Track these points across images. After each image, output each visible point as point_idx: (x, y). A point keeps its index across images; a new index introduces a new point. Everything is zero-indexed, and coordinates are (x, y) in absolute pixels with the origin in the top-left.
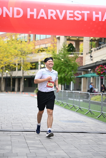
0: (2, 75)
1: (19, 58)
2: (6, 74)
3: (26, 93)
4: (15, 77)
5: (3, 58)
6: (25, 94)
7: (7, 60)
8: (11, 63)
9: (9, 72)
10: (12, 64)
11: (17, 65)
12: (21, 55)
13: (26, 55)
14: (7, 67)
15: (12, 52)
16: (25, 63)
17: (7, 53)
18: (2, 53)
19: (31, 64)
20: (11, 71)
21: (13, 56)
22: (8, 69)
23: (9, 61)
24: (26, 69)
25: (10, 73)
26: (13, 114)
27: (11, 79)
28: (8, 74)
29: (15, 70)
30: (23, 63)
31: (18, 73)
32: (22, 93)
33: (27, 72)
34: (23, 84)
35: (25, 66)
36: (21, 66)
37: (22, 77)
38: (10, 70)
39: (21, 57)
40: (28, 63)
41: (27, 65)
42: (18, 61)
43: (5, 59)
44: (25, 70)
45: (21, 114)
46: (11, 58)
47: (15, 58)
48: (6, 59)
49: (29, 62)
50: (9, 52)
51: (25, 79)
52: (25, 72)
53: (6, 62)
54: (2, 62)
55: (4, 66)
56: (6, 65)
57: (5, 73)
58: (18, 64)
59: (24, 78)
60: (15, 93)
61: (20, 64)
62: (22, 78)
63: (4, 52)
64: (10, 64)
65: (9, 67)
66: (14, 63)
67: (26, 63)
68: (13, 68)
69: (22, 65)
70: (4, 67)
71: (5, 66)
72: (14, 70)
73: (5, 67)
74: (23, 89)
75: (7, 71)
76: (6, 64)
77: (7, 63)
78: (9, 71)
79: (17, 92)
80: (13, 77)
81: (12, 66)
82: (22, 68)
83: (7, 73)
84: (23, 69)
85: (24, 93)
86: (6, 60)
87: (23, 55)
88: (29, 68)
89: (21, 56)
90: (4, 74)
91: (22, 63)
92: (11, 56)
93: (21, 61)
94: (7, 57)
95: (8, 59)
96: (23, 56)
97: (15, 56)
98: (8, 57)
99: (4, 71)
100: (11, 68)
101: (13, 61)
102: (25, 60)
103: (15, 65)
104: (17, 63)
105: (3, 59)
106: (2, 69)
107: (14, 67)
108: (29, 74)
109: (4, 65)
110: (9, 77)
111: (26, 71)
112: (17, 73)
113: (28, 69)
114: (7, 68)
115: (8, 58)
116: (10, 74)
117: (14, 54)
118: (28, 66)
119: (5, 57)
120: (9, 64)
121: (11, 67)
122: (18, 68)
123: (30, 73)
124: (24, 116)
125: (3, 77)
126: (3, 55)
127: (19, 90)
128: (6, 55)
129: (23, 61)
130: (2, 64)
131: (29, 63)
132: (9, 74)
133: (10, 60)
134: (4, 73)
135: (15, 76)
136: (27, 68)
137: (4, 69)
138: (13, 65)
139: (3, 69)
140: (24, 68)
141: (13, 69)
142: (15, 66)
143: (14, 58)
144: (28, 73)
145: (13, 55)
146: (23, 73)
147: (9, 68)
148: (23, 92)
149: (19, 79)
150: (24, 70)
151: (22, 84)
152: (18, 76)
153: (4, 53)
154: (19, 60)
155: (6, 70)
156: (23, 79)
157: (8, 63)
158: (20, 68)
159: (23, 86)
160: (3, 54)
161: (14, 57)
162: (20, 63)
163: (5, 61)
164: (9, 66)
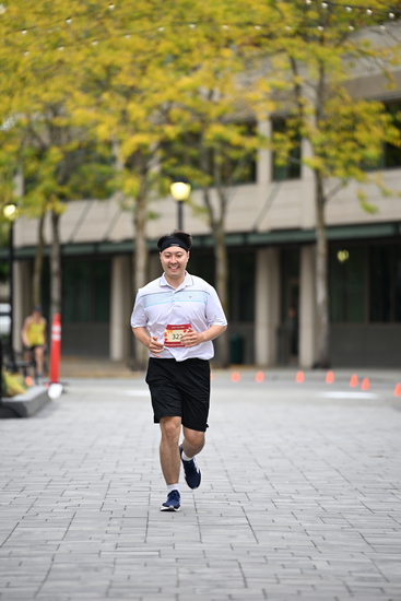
0: (139, 224)
1: (281, 62)
2: (173, 208)
3: (354, 375)
4: (253, 239)
5: (144, 68)
6: (340, 385)
7: (182, 91)
8: (214, 112)
9: (198, 199)
10: (221, 120)
11: (264, 128)
12: (302, 33)
13: (345, 36)
14: (178, 147)
15: (219, 19)
16: (340, 107)
17: (180, 21)
18: (136, 26)
19: (385, 118)
20: (212, 185)
21: (227, 53)
22: (186, 170)
23: (196, 92)
24: (349, 163)
25: (206, 199)
26: (247, 570)
27: (220, 254)
28: (187, 209)
29: (252, 178)
30: (318, 114)
31: (272, 198)
32: (319, 374)
33: (353, 186)
34: (322, 294)
35: (334, 136)
36: (297, 138)
37: (312, 231)
38: (207, 179)
39: (299, 55)
40: (360, 108)
41: (355, 120)
42: (276, 95)
43: (158, 76)
44: (340, 172)
45: (321, 565)
46: (215, 65)
47: (248, 64)
48: (172, 76)
49: (368, 100)
50: (190, 16)
51: (342, 256)
52: (334, 192)
53: (171, 102)
54: (136, 110)
55: (151, 141)
56: (171, 131)
57: (166, 208)
58: (278, 124)
59: (333, 246)
60: (259, 374)
61: (291, 123)
62: (312, 243)
63: (150, 17)
64: (204, 120)
65: (193, 152)
66: (242, 115)
67: (344, 110)
68: (234, 154)
69: (310, 125)
70: (150, 156)
71: (165, 144)
72: (240, 171)
73: (159, 154)
74: (322, 344)
75: (180, 190)
76: (169, 122)
77: (175, 113)
78: (193, 189)
79: (271, 374)
80: (237, 240)
81: (225, 143)
82: (308, 157)
83: (181, 203)
84: (318, 162)
85: (330, 375)
86: (171, 93)
87: (322, 40)
88: (373, 152)
89: (299, 49)
90: (153, 216)
91: (310, 109)
92: (208, 50)
93: (298, 88)
94: (179, 61)
95: (186, 81)
96: (313, 46)
97: (250, 51)
98: (185, 60)
99: (153, 193)
100: (219, 160)
101: (229, 98)
102: (335, 77)
103: (250, 127)
104: (263, 113)
105: (145, 82)
106: (138, 168)
107: (239, 147)
108: (371, 210)
109: (151, 131)
110: (202, 237)
111: (345, 184)
112: (268, 206)
113: (365, 166)
114: (181, 159)
115: (189, 70)
116: (209, 210)
117: (236, 32)
118: (361, 135)
119: (162, 64)
120: (196, 126)
121: (211, 152)
122: (274, 156)
123: (386, 194)
124: (351, 583)
125: (148, 241)
126: (139, 43)
127: (287, 353)
128: (164, 46)
129: (321, 89)
130: (137, 130)
131: (367, 109)
132: (197, 210)
133: (205, 90)
134: (153, 206)
135: (255, 232)
136: (357, 157)
137: (155, 169)
138: (234, 135)
139: (145, 171)
140: (332, 152)
141: (234, 163)
142: (250, 143)
143: (239, 65)
144: (361, 198)
145: (229, 42)
146: (321, 202)
147: (195, 163)
148: (322, 365)
149: (288, 250)
150: (332, 168)
151: (314, 295)
152: (275, 231)
153: (147, 25)
154: (282, 81)
155: (176, 179)
156: (321, 248)
157: (187, 116)
158: (296, 153)
159: (324, 319)
160: (143, 34)
161: (240, 55)
162: (295, 110)
163: (160, 99)
164: (193, 137)
